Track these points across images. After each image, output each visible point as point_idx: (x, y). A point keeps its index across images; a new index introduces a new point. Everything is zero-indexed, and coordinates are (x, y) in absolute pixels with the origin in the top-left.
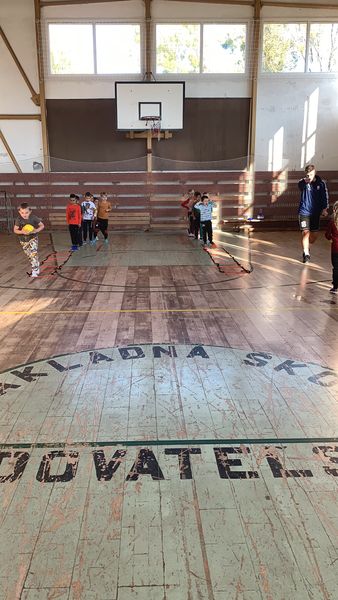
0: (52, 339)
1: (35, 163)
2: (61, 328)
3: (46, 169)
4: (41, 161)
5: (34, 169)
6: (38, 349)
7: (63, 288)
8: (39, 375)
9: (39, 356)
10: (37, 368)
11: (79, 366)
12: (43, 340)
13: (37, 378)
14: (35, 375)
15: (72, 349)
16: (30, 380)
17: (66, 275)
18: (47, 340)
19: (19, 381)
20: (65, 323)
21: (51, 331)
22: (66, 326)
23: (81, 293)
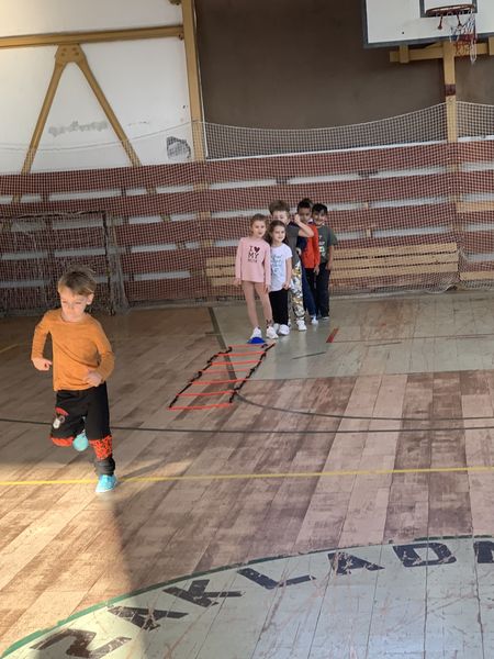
0: (243, 527)
1: (171, 140)
2: (260, 508)
3: (197, 153)
4: (185, 134)
5: (170, 153)
6: (214, 547)
7: (254, 426)
8: (224, 595)
9: (218, 561)
10: (216, 583)
11: (306, 578)
12: (222, 531)
13: (220, 600)
14: (215, 595)
15: (289, 547)
16: (205, 602)
17: (257, 398)
18: (231, 532)
19: (183, 605)
20: (268, 497)
21: (238, 513)
22: (269, 503)
23: (296, 437)
